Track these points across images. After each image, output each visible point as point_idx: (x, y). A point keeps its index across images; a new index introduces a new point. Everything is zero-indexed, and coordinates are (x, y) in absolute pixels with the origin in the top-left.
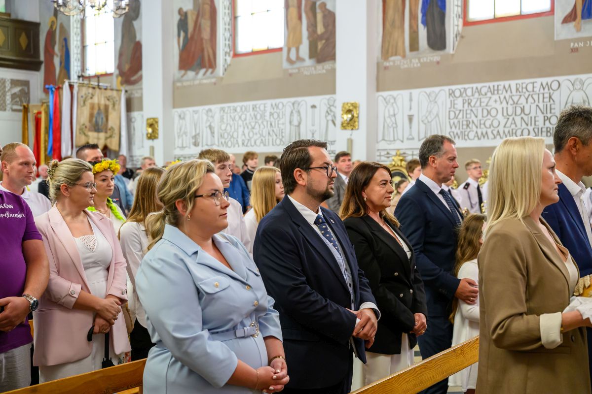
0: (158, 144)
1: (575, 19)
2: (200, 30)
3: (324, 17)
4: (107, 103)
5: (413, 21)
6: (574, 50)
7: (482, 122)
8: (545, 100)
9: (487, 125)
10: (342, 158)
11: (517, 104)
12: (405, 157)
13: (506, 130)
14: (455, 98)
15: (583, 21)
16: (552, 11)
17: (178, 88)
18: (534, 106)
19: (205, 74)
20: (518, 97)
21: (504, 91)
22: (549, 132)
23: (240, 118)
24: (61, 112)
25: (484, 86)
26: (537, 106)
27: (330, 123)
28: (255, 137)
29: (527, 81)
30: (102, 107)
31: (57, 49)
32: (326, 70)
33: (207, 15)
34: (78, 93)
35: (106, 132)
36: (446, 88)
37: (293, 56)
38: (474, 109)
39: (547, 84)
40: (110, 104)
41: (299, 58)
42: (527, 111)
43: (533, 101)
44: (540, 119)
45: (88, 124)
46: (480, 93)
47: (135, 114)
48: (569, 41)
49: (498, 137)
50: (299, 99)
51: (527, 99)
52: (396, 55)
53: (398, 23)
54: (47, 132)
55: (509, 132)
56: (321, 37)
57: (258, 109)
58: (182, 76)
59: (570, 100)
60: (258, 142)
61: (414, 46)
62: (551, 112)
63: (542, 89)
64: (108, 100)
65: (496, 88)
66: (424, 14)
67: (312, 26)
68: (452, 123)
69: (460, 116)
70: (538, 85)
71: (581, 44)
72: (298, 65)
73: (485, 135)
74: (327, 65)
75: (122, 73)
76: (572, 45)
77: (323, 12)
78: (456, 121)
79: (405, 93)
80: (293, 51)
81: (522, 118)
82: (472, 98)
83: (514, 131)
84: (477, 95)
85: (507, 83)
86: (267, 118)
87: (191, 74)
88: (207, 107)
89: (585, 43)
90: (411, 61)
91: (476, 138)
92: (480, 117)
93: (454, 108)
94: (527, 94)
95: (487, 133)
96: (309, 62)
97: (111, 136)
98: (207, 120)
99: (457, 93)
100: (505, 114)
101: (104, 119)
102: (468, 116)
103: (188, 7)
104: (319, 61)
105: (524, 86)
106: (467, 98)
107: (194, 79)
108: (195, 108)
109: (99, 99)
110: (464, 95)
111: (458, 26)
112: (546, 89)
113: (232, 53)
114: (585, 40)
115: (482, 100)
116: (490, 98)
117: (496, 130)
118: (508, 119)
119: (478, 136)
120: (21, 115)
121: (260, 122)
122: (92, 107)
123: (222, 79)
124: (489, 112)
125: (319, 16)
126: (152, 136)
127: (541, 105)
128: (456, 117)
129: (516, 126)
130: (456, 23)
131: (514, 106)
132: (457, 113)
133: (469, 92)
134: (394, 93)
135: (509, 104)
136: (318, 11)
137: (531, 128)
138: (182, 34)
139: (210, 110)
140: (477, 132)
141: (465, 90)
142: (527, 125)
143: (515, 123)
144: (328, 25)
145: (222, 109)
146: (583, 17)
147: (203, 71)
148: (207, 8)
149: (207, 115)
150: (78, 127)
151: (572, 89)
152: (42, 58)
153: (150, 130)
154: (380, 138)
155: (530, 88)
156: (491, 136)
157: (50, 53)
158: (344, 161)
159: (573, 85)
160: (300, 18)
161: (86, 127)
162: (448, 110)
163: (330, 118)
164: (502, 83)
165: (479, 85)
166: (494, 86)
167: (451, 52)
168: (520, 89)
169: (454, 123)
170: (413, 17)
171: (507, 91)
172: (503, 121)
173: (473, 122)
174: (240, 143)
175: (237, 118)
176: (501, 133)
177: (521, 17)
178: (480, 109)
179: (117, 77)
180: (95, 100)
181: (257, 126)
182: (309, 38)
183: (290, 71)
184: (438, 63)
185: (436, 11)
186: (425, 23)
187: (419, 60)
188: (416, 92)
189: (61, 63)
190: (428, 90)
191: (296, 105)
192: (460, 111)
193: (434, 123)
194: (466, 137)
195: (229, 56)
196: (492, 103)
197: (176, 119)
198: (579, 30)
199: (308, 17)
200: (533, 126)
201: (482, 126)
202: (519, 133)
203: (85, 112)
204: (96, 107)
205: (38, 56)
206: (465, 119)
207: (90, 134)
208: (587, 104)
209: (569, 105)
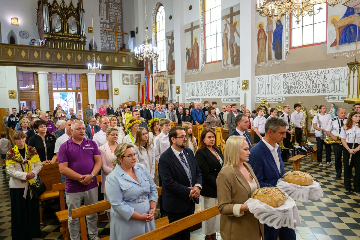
0: (180, 95)
1: (336, 45)
2: (193, 55)
3: (236, 48)
5: (269, 49)
6: (335, 57)
7: (297, 87)
8: (323, 78)
9: (299, 88)
10: (233, 107)
11: (311, 79)
12: (266, 100)
13: (306, 90)
14: (286, 78)
15: (339, 45)
16: (326, 42)
17: (187, 75)
18: (318, 81)
19: (195, 71)
20: (311, 77)
21: (306, 74)
22: (324, 90)
23: (207, 86)
24: (149, 85)
25: (297, 73)
27: (239, 87)
28: (213, 93)
29: (315, 70)
30: (162, 83)
31: (149, 63)
32: (237, 68)
33: (196, 50)
34: (154, 79)
35: (164, 92)
36: (282, 74)
37: (225, 63)
38: (293, 82)
39: (324, 71)
40: (165, 82)
41: (227, 64)
42: (315, 82)
43: (317, 79)
44: (321, 85)
45: (158, 89)
46: (295, 75)
47: (173, 85)
48: (333, 54)
49: (303, 92)
50: (228, 79)
51: (315, 78)
52: (263, 62)
53: (263, 50)
54: (145, 92)
55: (307, 91)
56: (235, 56)
57: (213, 83)
58: (188, 72)
59: (333, 78)
60: (213, 94)
61: (270, 58)
62: (325, 83)
63: (321, 73)
64: (164, 80)
65: (302, 73)
66: (274, 46)
67: (232, 52)
68: (284, 88)
69: (288, 84)
70: (319, 72)
71: (339, 55)
72: (227, 66)
73: (298, 92)
74: (237, 66)
75: (169, 71)
76: (334, 55)
77: (236, 47)
78: (286, 86)
79: (266, 76)
80: (225, 61)
81: (313, 85)
82: (292, 77)
83: (310, 90)
84: (294, 76)
85: (307, 72)
86: (216, 86)
87: (191, 71)
88: (196, 82)
90: (268, 64)
91: (294, 93)
92: (295, 85)
93: (285, 81)
94: (315, 75)
96: (231, 65)
97: (165, 93)
98: (196, 87)
99: (287, 76)
100: (306, 84)
101: (163, 87)
102: (291, 85)
103: (189, 47)
104: (234, 65)
105: (314, 72)
106: (290, 78)
107: (192, 72)
108: (192, 83)
109: (161, 80)
110: (289, 76)
111: (287, 49)
112: (323, 73)
113: (204, 63)
114: (340, 53)
115: (297, 78)
116: (300, 77)
117: (302, 90)
118: (307, 85)
120: (138, 85)
121: (214, 87)
122: (159, 83)
123: (201, 72)
124: (299, 83)
125: (234, 48)
126: (178, 93)
127: (321, 80)
128: (286, 85)
130: (286, 48)
132: (286, 83)
133: (291, 75)
134: (262, 76)
135: (308, 80)
136: (234, 46)
137: (316, 89)
138: (188, 57)
139: (197, 83)
140: (294, 91)
142: (315, 88)
143: (310, 87)
144: (238, 52)
145: (201, 83)
147: (195, 70)
148: (196, 47)
149: (196, 85)
150: (155, 90)
151: (334, 73)
152: (145, 67)
153: (177, 91)
154: (257, 93)
155: (316, 73)
156: (300, 92)
157: (147, 65)
158: (234, 107)
159: (335, 71)
160: (228, 49)
162: (283, 82)
163: (238, 85)
164: (305, 71)
165: (295, 73)
167: (284, 60)
170: (269, 47)
171: (306, 75)
172: (305, 86)
173: (293, 87)
174: (207, 95)
175: (206, 86)
176: (304, 91)
177: (313, 45)
178: (296, 82)
179: (167, 72)
180: (160, 81)
181: (213, 89)
182: (231, 56)
183: (224, 69)
184: (279, 64)
185: (278, 44)
186: (274, 49)
187: (272, 63)
188: (270, 76)
189: (150, 68)
190: (275, 75)
191: (226, 81)
192: (288, 82)
193: (277, 87)
194: (290, 93)
195: (204, 64)
196: (300, 79)
197: (186, 86)
198: (337, 49)
199: (230, 49)
200: (318, 88)
201: (297, 88)
202: (311, 91)
203: (157, 85)
204: (160, 83)
205: (143, 66)
206: (290, 86)
207: (159, 92)
208: (341, 79)
209: (333, 80)
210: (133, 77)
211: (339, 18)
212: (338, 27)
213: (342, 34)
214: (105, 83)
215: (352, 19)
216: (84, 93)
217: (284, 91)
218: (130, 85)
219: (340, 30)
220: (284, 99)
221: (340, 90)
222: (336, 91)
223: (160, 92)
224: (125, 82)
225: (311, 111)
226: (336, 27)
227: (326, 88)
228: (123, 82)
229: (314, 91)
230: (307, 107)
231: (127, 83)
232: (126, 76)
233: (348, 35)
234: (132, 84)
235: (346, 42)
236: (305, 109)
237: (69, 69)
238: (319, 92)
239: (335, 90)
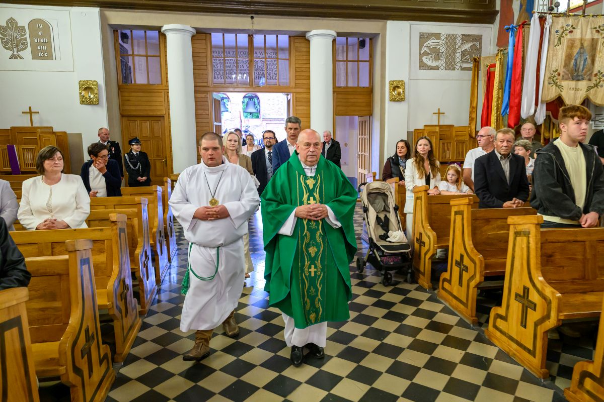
4: (596, 36)
30: (587, 44)
34: (550, 28)
35: (590, 80)
40: (600, 38)
45: (561, 70)
54: (501, 88)
64: (598, 31)
97: (596, 85)
101: (589, 61)
109: (583, 32)
120: (470, 73)
122: (571, 45)
150: (548, 75)
152: (498, 7)
161: (559, 74)
189: (521, 6)
203: (560, 53)
204: (578, 44)
205: (494, 6)
207: (564, 83)
210: (455, 43)
214: (365, 67)
216: (298, 96)
218: (442, 72)
223: (572, 84)
224: (427, 60)
228: (421, 59)
231: (435, 64)
232: (432, 42)
234: (450, 66)
237: (252, 18)
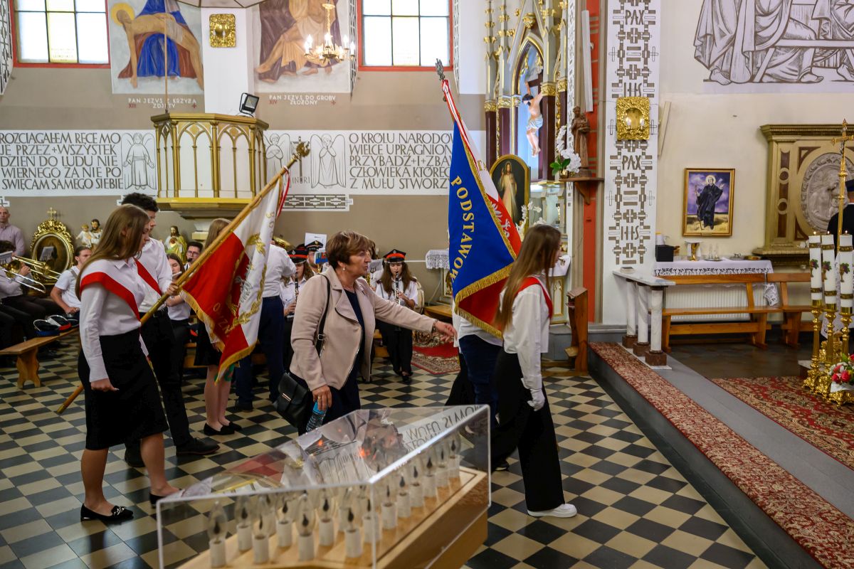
1: (131, 75)
6: (132, 105)
7: (41, 171)
8: (107, 152)
9: (47, 174)
11: (77, 154)
13: (68, 181)
14: (7, 144)
15: (139, 78)
16: (108, 66)
18: (95, 158)
20: (78, 147)
21: (63, 140)
22: (113, 183)
25: (41, 134)
26: (99, 157)
29: (87, 132)
38: (30, 156)
39: (107, 136)
42: (88, 162)
43: (94, 153)
44: (103, 170)
46: (36, 140)
48: (127, 96)
49: (60, 187)
51: (88, 150)
55: (71, 182)
59: (131, 154)
62: (113, 165)
63: (102, 140)
65: (53, 136)
68: (5, 171)
69: (15, 163)
70: (98, 137)
71: (139, 101)
73: (44, 185)
76: (130, 100)
78: (10, 168)
81: (84, 168)
82: (27, 144)
83: (76, 181)
84: (32, 142)
85: (65, 132)
89: (142, 100)
91: (35, 188)
92: (37, 165)
93: (6, 154)
94: (87, 145)
95: (46, 182)
99: (10, 139)
100: (65, 163)
102: (24, 164)
105: (84, 136)
106: (21, 145)
110: (18, 141)
111: (6, 65)
112: (107, 141)
114: (142, 97)
115: (39, 147)
116: (48, 146)
117: (57, 179)
118: (69, 168)
119: (37, 186)
124: (47, 161)
127: (103, 157)
128: (10, 164)
129: (78, 176)
131: (75, 156)
132: (11, 159)
133: (23, 138)
135: (69, 153)
137: (94, 179)
140: (35, 181)
141: (19, 136)
142: (90, 176)
143: (77, 173)
146: (138, 75)
151: (132, 143)
155: (90, 138)
156: (51, 186)
159: (133, 139)
164: (60, 132)
165: (35, 132)
166: (51, 134)
168: (80, 139)
169: (8, 170)
171: (66, 141)
172: (64, 171)
173: (30, 169)
176: (63, 184)
177: (78, 65)
178: (37, 157)
192: (15, 157)
194: (24, 186)
196: (50, 151)
198: (135, 86)
200: (96, 177)
201: (41, 175)
202: (81, 183)
206: (20, 166)
208: (147, 158)
209: (130, 158)
211: (134, 12)
212: (133, 34)
213: (143, 52)
215: (162, 23)
217: (6, 182)
219: (139, 41)
220: (8, 202)
221: (147, 184)
222: (140, 186)
225: (83, 233)
226: (129, 32)
227: (117, 178)
229: (88, 184)
230: (72, 226)
233: (155, 56)
235: (152, 72)
236: (68, 230)
238: (100, 186)
239: (138, 183)
